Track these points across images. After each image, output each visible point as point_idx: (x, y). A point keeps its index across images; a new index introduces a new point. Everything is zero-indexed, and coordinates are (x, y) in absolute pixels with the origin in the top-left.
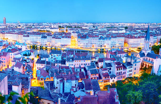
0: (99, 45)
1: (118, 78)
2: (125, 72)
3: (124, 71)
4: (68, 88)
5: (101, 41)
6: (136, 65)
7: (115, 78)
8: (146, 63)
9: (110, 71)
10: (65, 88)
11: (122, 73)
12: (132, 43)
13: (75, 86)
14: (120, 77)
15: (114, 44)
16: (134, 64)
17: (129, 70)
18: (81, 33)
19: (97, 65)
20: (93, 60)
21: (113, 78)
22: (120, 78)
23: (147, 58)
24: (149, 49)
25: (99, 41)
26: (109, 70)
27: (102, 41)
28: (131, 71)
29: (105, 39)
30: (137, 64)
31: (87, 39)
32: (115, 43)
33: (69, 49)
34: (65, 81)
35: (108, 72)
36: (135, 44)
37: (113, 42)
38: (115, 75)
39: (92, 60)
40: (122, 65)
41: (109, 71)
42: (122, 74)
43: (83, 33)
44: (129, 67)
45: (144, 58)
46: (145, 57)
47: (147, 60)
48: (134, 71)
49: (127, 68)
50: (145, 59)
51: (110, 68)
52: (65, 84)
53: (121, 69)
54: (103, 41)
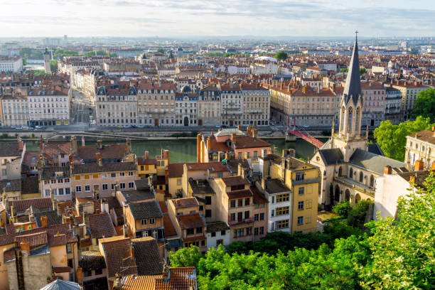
0: (179, 119)
1: (238, 235)
2: (262, 215)
3: (258, 211)
4: (39, 277)
5: (183, 102)
6: (301, 192)
7: (227, 232)
8: (346, 188)
9: (208, 207)
10: (25, 279)
11: (251, 215)
12: (301, 112)
13: (65, 265)
14: (245, 231)
15: (232, 112)
16: (297, 188)
17: (277, 209)
18: (109, 74)
19: (164, 187)
20: (147, 169)
21: (218, 234)
22: (245, 233)
23: (351, 170)
24: (358, 137)
25: (179, 102)
26: (202, 204)
27: (188, 102)
28: (284, 211)
29: (200, 98)
30: (308, 188)
31: (132, 97)
32: (236, 109)
33: (64, 137)
34: (25, 252)
35: (197, 211)
36: (313, 116)
37: (229, 107)
38: (224, 224)
39: (145, 172)
40: (251, 187)
41: (201, 208)
42: (250, 222)
43: (118, 74)
44: (275, 195)
45: (340, 169)
46: (343, 165)
47: (351, 176)
48: (298, 214)
49: (270, 199)
50: (344, 173)
51: (206, 197)
52: (25, 263)
53: (247, 203)
54: (193, 102)
